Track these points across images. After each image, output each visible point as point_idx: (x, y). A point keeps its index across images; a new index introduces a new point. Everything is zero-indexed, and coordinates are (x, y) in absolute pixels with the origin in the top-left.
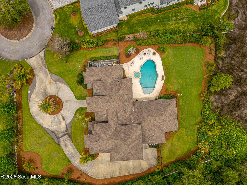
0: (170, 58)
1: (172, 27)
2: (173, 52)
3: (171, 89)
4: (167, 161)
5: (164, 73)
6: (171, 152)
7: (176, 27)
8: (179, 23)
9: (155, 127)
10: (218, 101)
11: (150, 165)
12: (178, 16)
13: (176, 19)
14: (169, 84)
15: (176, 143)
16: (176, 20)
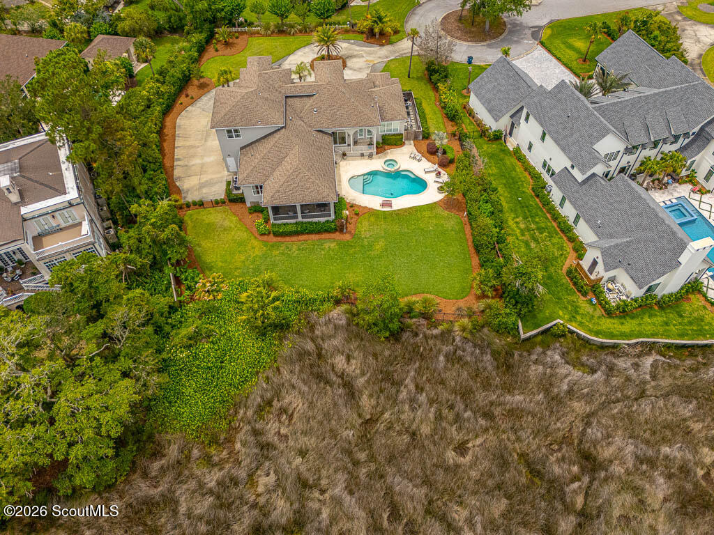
0: (434, 221)
1: (511, 223)
2: (450, 228)
3: (361, 224)
4: (189, 222)
5: (398, 210)
6: (211, 228)
7: (513, 230)
8: (523, 235)
9: (275, 160)
10: (331, 326)
11: (187, 192)
12: (541, 233)
13: (533, 230)
14: (372, 219)
15: (230, 237)
16: (529, 230)
